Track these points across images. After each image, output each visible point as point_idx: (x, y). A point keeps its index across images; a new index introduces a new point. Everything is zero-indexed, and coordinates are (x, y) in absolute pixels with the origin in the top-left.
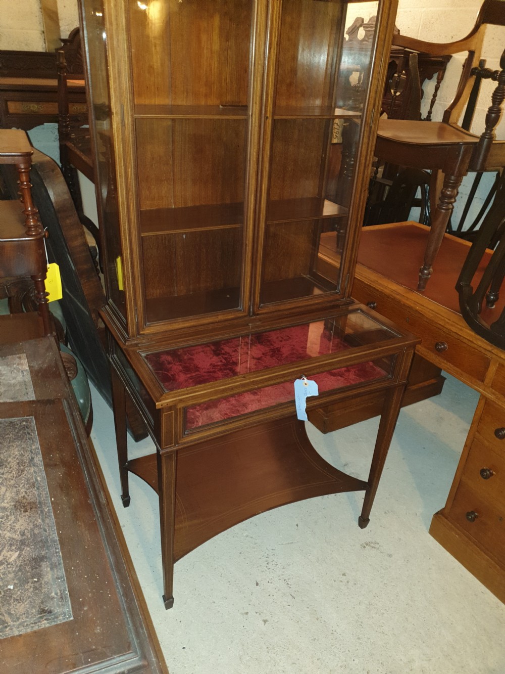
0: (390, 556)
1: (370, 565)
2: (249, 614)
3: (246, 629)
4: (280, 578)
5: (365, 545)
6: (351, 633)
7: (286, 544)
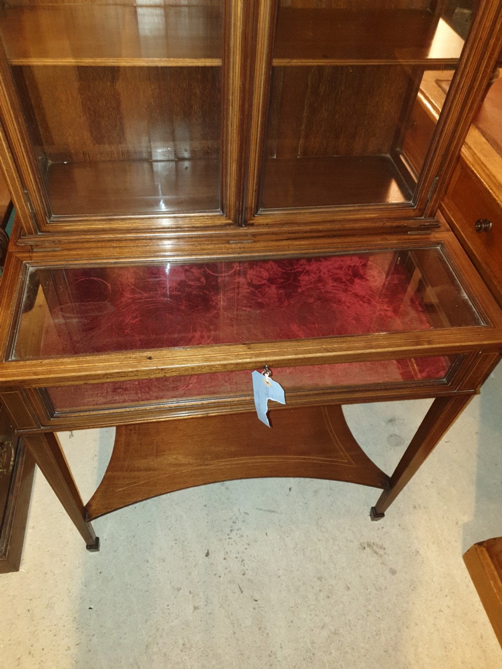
0: (393, 572)
1: (361, 577)
2: (181, 591)
3: (169, 609)
4: (238, 555)
5: (366, 546)
6: (294, 664)
7: (265, 510)
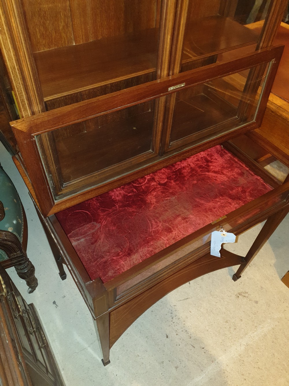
0: (257, 302)
1: (244, 312)
2: (164, 363)
3: (163, 375)
4: (182, 330)
5: (238, 295)
6: (237, 371)
7: (183, 300)
